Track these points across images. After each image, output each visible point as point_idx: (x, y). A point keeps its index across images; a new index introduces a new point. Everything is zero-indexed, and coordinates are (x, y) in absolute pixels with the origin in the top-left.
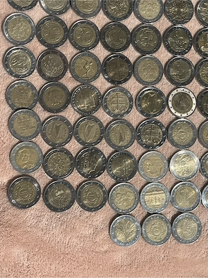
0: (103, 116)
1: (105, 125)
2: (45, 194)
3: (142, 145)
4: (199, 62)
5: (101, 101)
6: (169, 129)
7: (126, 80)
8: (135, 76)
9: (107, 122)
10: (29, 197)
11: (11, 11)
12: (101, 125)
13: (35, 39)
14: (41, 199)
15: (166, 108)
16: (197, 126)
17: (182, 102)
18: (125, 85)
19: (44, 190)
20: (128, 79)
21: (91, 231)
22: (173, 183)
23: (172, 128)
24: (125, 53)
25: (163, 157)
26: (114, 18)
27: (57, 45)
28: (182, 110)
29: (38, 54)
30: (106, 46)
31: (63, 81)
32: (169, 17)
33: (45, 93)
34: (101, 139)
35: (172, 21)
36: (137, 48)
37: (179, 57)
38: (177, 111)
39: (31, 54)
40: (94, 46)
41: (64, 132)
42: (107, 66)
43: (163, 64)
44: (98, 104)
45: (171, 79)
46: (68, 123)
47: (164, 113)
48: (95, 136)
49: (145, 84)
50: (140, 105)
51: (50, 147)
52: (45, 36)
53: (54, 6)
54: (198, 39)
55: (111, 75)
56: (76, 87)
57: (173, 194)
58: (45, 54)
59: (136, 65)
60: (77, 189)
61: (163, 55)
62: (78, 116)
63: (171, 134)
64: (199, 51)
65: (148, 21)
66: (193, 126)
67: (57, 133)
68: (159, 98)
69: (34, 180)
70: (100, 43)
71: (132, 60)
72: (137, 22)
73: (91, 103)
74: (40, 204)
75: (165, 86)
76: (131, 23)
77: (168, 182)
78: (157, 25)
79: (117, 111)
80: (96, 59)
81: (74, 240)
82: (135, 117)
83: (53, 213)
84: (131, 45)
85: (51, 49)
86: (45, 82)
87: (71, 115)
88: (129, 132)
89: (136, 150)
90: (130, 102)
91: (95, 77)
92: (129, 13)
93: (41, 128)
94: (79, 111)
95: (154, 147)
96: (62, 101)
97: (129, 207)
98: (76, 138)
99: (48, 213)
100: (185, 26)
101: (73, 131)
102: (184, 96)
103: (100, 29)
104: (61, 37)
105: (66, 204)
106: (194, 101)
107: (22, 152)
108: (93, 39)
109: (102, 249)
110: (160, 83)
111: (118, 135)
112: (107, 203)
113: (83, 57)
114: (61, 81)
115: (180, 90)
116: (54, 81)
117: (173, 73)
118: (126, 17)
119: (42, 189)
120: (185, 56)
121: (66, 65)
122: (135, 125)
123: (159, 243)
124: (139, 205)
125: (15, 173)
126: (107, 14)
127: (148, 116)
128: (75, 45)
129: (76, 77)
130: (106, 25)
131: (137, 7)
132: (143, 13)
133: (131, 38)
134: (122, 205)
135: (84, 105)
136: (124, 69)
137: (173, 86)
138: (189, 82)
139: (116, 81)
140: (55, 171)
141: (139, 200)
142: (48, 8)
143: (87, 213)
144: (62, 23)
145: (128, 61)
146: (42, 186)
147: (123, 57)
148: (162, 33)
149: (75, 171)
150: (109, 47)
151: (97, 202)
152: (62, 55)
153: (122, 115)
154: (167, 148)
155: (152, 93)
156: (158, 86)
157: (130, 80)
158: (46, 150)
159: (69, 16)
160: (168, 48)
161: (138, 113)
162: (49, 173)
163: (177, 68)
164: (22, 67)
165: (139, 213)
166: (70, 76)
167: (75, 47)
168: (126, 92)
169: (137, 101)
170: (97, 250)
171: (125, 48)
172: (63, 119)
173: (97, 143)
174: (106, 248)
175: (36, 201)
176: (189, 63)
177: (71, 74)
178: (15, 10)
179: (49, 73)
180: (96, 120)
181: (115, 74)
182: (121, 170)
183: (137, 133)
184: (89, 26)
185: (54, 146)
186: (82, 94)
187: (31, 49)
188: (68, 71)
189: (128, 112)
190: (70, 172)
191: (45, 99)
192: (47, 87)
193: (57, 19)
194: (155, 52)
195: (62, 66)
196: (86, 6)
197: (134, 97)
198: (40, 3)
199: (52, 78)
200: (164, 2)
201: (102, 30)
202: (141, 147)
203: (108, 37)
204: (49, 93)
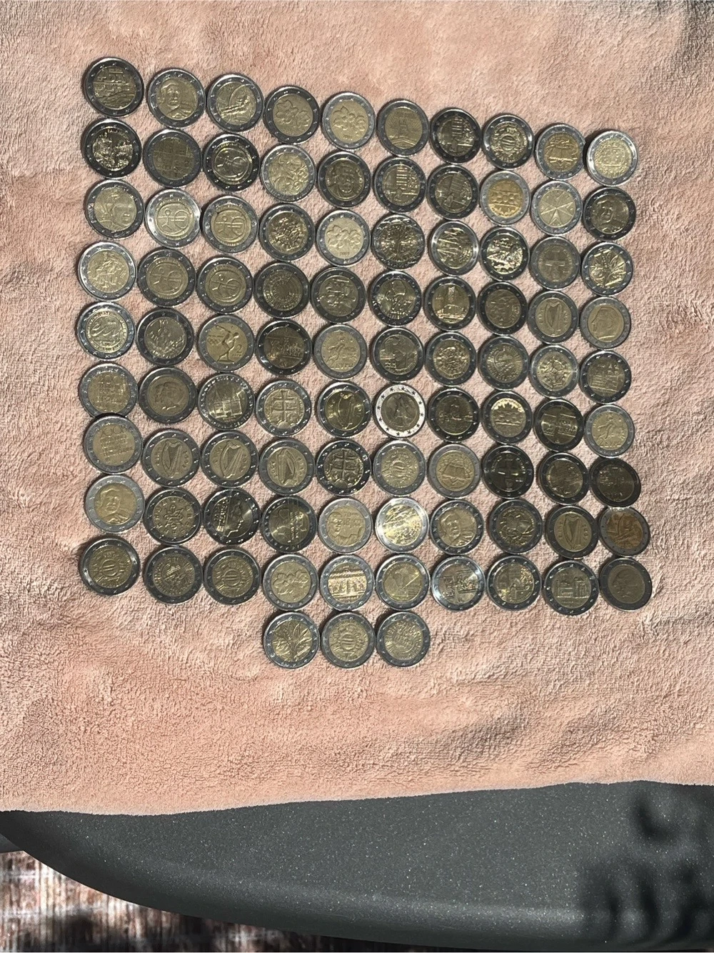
0: (256, 432)
1: (259, 447)
2: (148, 571)
3: (326, 486)
4: (433, 337)
5: (252, 404)
6: (376, 459)
7: (299, 368)
8: (315, 361)
9: (262, 444)
10: (117, 575)
11: (94, 239)
12: (251, 446)
13: (135, 290)
14: (140, 579)
15: (372, 421)
16: (426, 455)
17: (400, 410)
18: (299, 377)
19: (145, 564)
20: (304, 366)
21: (229, 639)
22: (381, 557)
23: (381, 457)
24: (299, 319)
25: (363, 508)
26: (280, 255)
27: (176, 301)
28: (399, 424)
29: (140, 315)
30: (264, 305)
31: (185, 366)
32: (380, 256)
33: (151, 387)
34: (250, 474)
35: (385, 264)
36: (321, 311)
37: (395, 328)
38: (390, 426)
39: (127, 316)
40: (242, 305)
41: (184, 459)
42: (266, 342)
43: (368, 340)
44: (248, 410)
45: (380, 368)
46: (191, 443)
47: (368, 429)
48: (241, 468)
49: (335, 376)
50: (324, 415)
51: (158, 486)
52: (154, 284)
53: (171, 230)
54: (431, 295)
55: (273, 358)
56: (208, 378)
57: (380, 578)
58: (154, 315)
59: (318, 342)
60: (205, 563)
61: (368, 324)
62: (211, 431)
63: (379, 468)
64: (433, 319)
65: (340, 262)
66: (419, 455)
67: (171, 460)
68: (358, 401)
69: (127, 547)
70: (253, 300)
71: (311, 331)
72: (323, 263)
73: (235, 409)
74: (138, 589)
75: (370, 380)
76: (311, 264)
77: (372, 553)
78: (357, 269)
79: (281, 424)
80: (246, 328)
81: (198, 654)
82: (314, 436)
83: (162, 605)
84: (309, 305)
85: (165, 309)
86: (151, 366)
87: (196, 427)
88: (302, 463)
89: (315, 495)
90: (306, 407)
91: (243, 362)
92: (308, 247)
93: (143, 452)
94: (212, 421)
95: (348, 491)
96: (182, 403)
97: (301, 598)
98: (205, 471)
99: (151, 606)
100: (410, 271)
101: (201, 457)
102: (403, 400)
103: (253, 274)
104: (182, 287)
105: (186, 589)
106: (422, 409)
107: (107, 494)
108: (242, 293)
109: (248, 674)
110: (362, 375)
111: (282, 467)
112: (259, 591)
113: (222, 325)
114: (179, 366)
115: (397, 388)
116: (167, 365)
117: (385, 356)
118: (301, 254)
119: (142, 562)
120: (408, 326)
121: (192, 338)
122: (313, 449)
123: (352, 665)
124: (318, 595)
125: (94, 532)
126: (267, 246)
127: (338, 433)
128: (207, 302)
129: (207, 360)
130: (264, 267)
131: (322, 237)
132: (332, 247)
133: (309, 291)
134: (286, 594)
135: (222, 410)
136: (297, 348)
137: (385, 381)
138: (413, 374)
139: (282, 371)
140: (167, 529)
141: (318, 586)
142: (160, 235)
143: (223, 608)
144: (185, 261)
145: (303, 333)
146: (142, 557)
147: (294, 326)
148: (366, 284)
149: (203, 531)
150: (269, 307)
151: (240, 587)
152: (183, 320)
153: (291, 431)
154: (370, 494)
155: (345, 393)
156: (358, 380)
157: (307, 367)
158: (150, 492)
159: (197, 250)
160: (378, 312)
161: (320, 428)
162: (155, 534)
163: (392, 349)
164: (108, 340)
165: (317, 610)
166: (197, 356)
167: (207, 305)
168: (297, 389)
169: (318, 407)
170: (240, 674)
171: (299, 309)
172: (183, 435)
173: (243, 480)
174: (255, 670)
175: (131, 582)
176: (415, 339)
177: (200, 354)
178: (101, 238)
179: (160, 351)
180: (244, 439)
181: (279, 357)
182: (287, 531)
183: (318, 465)
184: (233, 268)
185: (164, 484)
186: (218, 390)
187: (128, 307)
188: (194, 349)
189: (301, 426)
190: (194, 532)
191: (150, 397)
192: (154, 376)
193: (177, 255)
194: (353, 318)
195: (182, 339)
196: (231, 233)
197: (313, 398)
198: (146, 225)
199: (164, 361)
200: (370, 227)
201: (257, 275)
202: (323, 489)
203: (268, 289)
204: (158, 387)
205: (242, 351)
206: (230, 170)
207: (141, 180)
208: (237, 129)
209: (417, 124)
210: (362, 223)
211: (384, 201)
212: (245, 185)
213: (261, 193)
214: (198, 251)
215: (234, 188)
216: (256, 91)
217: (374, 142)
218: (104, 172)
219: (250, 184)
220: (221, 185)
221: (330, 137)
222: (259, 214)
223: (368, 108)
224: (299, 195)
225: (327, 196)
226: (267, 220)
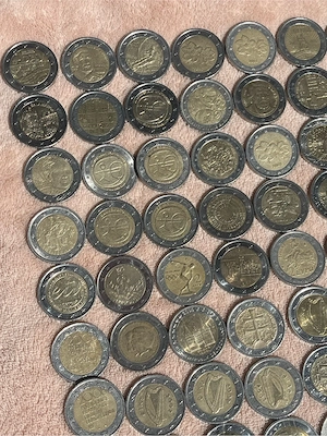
0: (234, 358)
1: (240, 373)
3: (318, 399)
5: (223, 330)
7: (260, 284)
8: (274, 273)
9: (242, 368)
11: (38, 208)
12: (233, 374)
13: (87, 245)
18: (263, 293)
20: (265, 281)
24: (249, 236)
26: (216, 181)
27: (128, 247)
29: (96, 269)
30: (212, 231)
31: (149, 308)
32: (312, 160)
33: (121, 336)
34: (238, 403)
35: (318, 165)
36: (268, 224)
39: (84, 273)
40: (191, 236)
41: (168, 404)
42: (222, 265)
43: (321, 241)
44: (220, 337)
46: (172, 385)
48: (228, 400)
50: (297, 324)
52: (103, 236)
53: (109, 182)
55: (232, 279)
56: (174, 315)
58: (107, 267)
59: (273, 254)
61: (317, 226)
62: (188, 367)
65: (275, 174)
67: (156, 407)
70: (200, 228)
71: (263, 245)
72: (258, 179)
73: (206, 338)
76: (247, 182)
78: (292, 177)
79: (257, 344)
80: (199, 256)
82: (293, 349)
84: (255, 220)
85: (118, 257)
86: (117, 316)
87: (174, 367)
88: (288, 380)
89: (309, 410)
90: (278, 321)
91: (205, 290)
92: (240, 167)
93: (126, 406)
94: (188, 357)
96: (153, 345)
98: (192, 410)
101: (185, 397)
103: (195, 204)
104: (131, 232)
108: (188, 225)
110: (324, 277)
111: (269, 389)
113: (176, 259)
114: (144, 309)
116: (132, 311)
118: (235, 175)
121: (150, 279)
122: (295, 362)
126: (202, 176)
127: (316, 341)
128: (157, 241)
129: (169, 297)
130: (204, 195)
131: (251, 155)
132: (264, 162)
133: (253, 207)
135: (194, 344)
136: (254, 265)
139: (244, 290)
142: (100, 189)
144: (128, 207)
145: (256, 249)
147: (246, 244)
148: (305, 188)
150: (217, 231)
152: (138, 263)
153: (269, 349)
155: (313, 298)
156: (322, 282)
157: (268, 281)
159: (137, 195)
160: (323, 212)
161: (297, 339)
164: (71, 300)
166: (159, 296)
167: (158, 244)
168: (264, 304)
169: (290, 319)
171: (246, 227)
172: (163, 379)
173: (233, 412)
177: (161, 292)
178: (44, 204)
179: (123, 299)
180: (223, 367)
181: (239, 277)
183: (305, 378)
184: (175, 204)
185: (154, 434)
186: (187, 324)
187: (82, 263)
188: (155, 289)
189: (278, 341)
192: (121, 325)
193: (120, 204)
194: (300, 223)
195: (142, 282)
196: (165, 171)
197: (282, 310)
198: (85, 183)
199: (128, 307)
200: (295, 135)
201: (198, 205)
202: (317, 403)
203: (212, 214)
204: (127, 335)
205: (202, 280)
206: (152, 116)
207: (72, 143)
208: (150, 78)
209: (314, 36)
210: (286, 133)
211: (301, 108)
212: (169, 125)
213: (185, 128)
214: (139, 196)
215: (160, 130)
216: (160, 41)
217: (279, 60)
218: (35, 143)
219: (173, 123)
220: (146, 130)
221: (237, 64)
222: (188, 148)
223: (265, 32)
224: (221, 122)
225: (247, 116)
226: (197, 152)
